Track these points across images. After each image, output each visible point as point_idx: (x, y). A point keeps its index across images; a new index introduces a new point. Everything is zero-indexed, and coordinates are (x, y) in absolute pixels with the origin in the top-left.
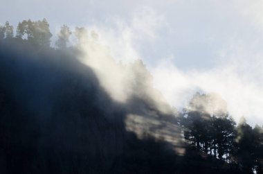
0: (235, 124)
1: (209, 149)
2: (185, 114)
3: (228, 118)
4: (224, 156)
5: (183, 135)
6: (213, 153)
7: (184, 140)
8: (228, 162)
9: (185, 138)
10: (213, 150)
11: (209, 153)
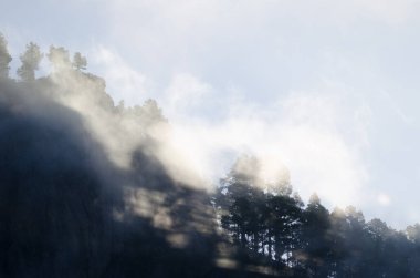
0: (302, 204)
1: (260, 244)
2: (222, 188)
3: (291, 196)
4: (284, 257)
5: (219, 222)
6: (267, 251)
7: (220, 229)
8: (290, 265)
9: (223, 226)
10: (267, 246)
11: (260, 250)
